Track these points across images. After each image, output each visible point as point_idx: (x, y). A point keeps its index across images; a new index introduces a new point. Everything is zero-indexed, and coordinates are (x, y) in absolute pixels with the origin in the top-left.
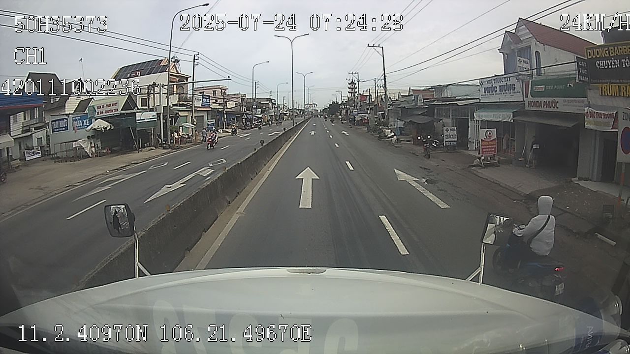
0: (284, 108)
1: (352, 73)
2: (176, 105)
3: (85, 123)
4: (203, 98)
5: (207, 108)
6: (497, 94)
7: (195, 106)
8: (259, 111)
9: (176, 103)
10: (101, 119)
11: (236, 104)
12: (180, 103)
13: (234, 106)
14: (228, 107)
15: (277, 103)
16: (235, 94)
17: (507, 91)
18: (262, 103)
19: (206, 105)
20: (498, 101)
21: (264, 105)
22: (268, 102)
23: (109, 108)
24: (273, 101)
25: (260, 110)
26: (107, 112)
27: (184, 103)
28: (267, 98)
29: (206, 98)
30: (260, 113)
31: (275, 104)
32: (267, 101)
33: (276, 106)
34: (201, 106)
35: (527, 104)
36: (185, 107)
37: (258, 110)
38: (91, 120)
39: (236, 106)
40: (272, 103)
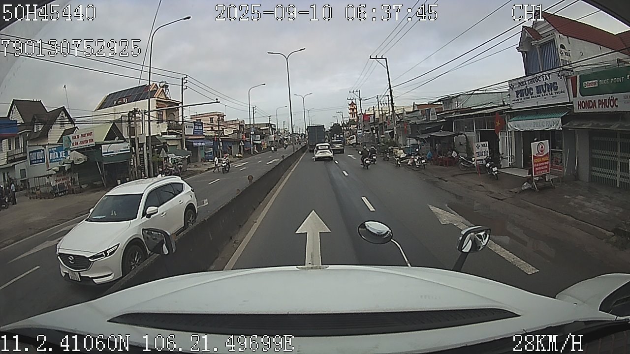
0: (284, 133)
1: (353, 92)
2: (165, 134)
3: (61, 155)
4: (195, 125)
5: (201, 136)
6: (533, 97)
7: (186, 134)
8: (258, 138)
9: (166, 131)
10: (76, 150)
11: (234, 131)
12: (170, 131)
13: (232, 133)
14: (225, 134)
15: (276, 128)
16: (233, 121)
17: (547, 92)
18: (261, 128)
19: (199, 133)
20: (536, 105)
21: (263, 131)
22: (268, 128)
23: (84, 139)
24: (273, 126)
25: (259, 136)
26: (82, 142)
27: (174, 131)
28: (266, 124)
29: (199, 125)
30: (259, 139)
31: (275, 129)
32: (267, 126)
33: (276, 132)
34: (192, 134)
35: (576, 106)
36: (175, 136)
37: (257, 136)
38: (67, 152)
39: (234, 133)
40: (272, 129)
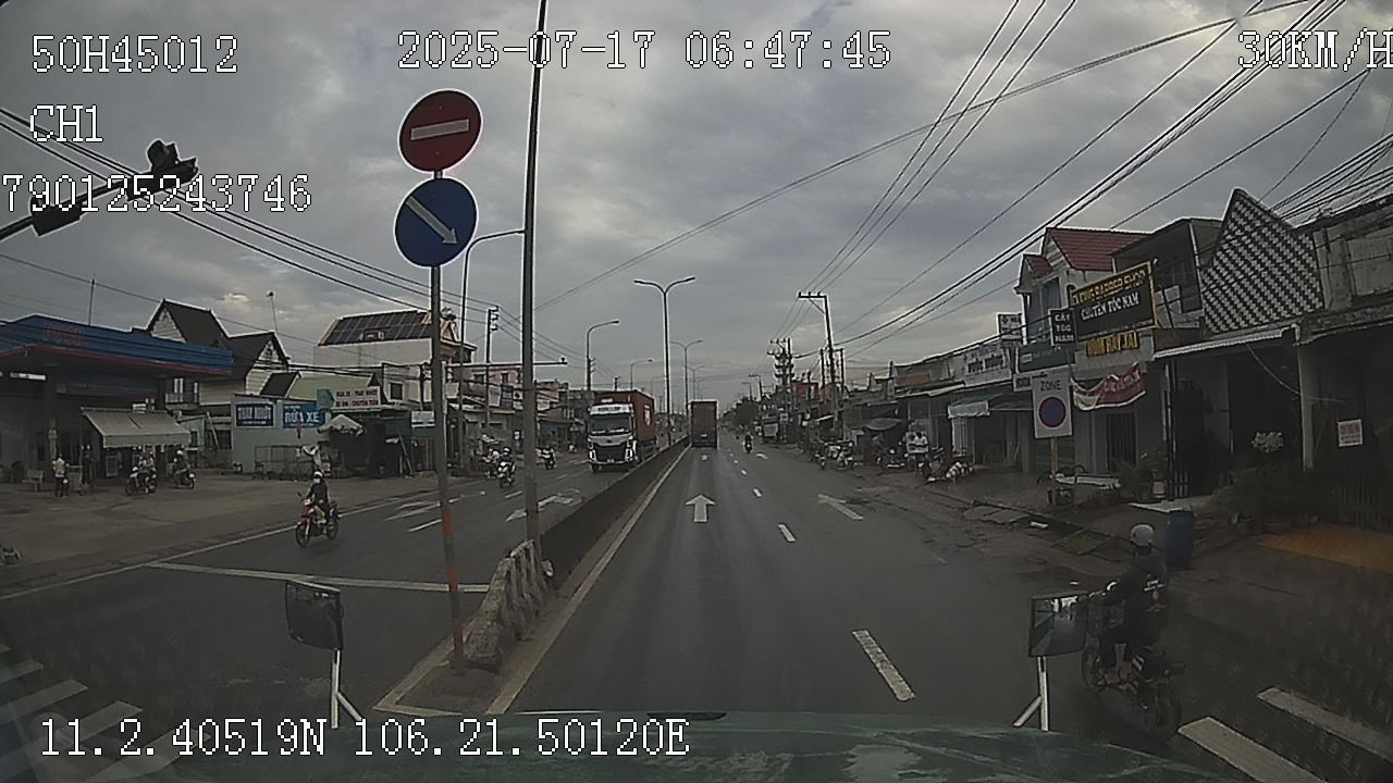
1: (778, 342)
3: (310, 418)
4: (503, 391)
5: (509, 409)
6: (983, 373)
7: (490, 404)
10: (344, 414)
16: (549, 383)
17: (994, 367)
19: (507, 405)
23: (359, 398)
26: (356, 403)
27: (470, 398)
29: (508, 392)
34: (498, 405)
35: (1015, 384)
36: (473, 406)
38: (324, 414)
39: (553, 408)
